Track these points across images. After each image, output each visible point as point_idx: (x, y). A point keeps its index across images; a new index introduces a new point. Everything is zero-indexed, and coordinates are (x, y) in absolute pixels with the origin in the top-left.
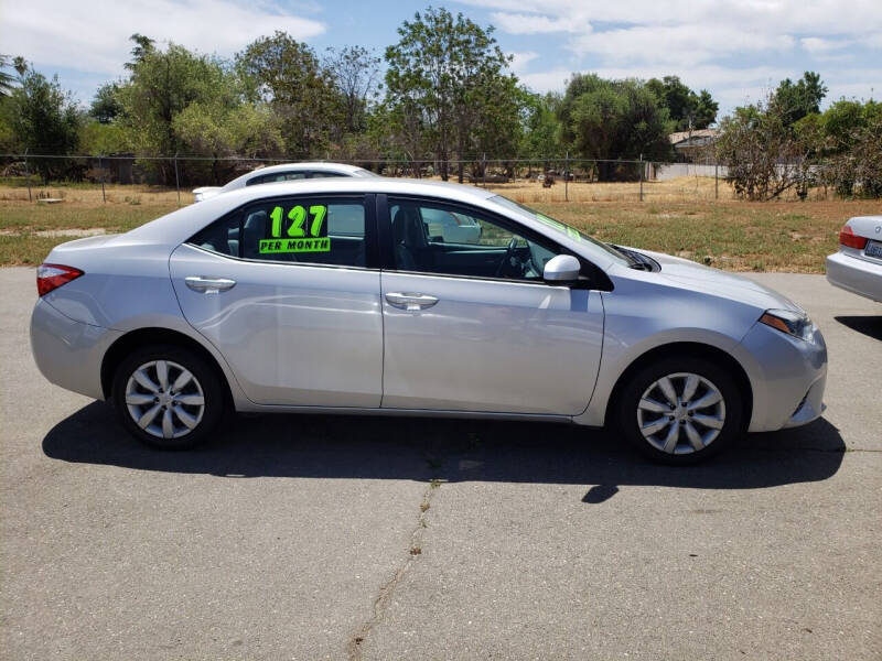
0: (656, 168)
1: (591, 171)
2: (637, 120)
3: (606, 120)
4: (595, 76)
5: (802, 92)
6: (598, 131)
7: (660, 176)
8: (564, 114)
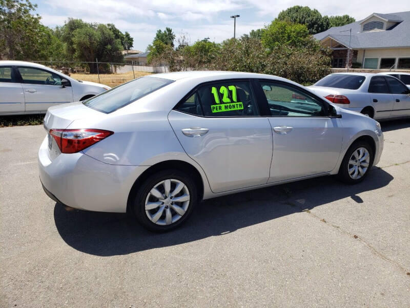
0: (115, 67)
1: (85, 69)
2: (106, 44)
3: (91, 43)
4: (81, 20)
5: (166, 36)
6: (87, 48)
7: (118, 71)
8: (68, 39)
